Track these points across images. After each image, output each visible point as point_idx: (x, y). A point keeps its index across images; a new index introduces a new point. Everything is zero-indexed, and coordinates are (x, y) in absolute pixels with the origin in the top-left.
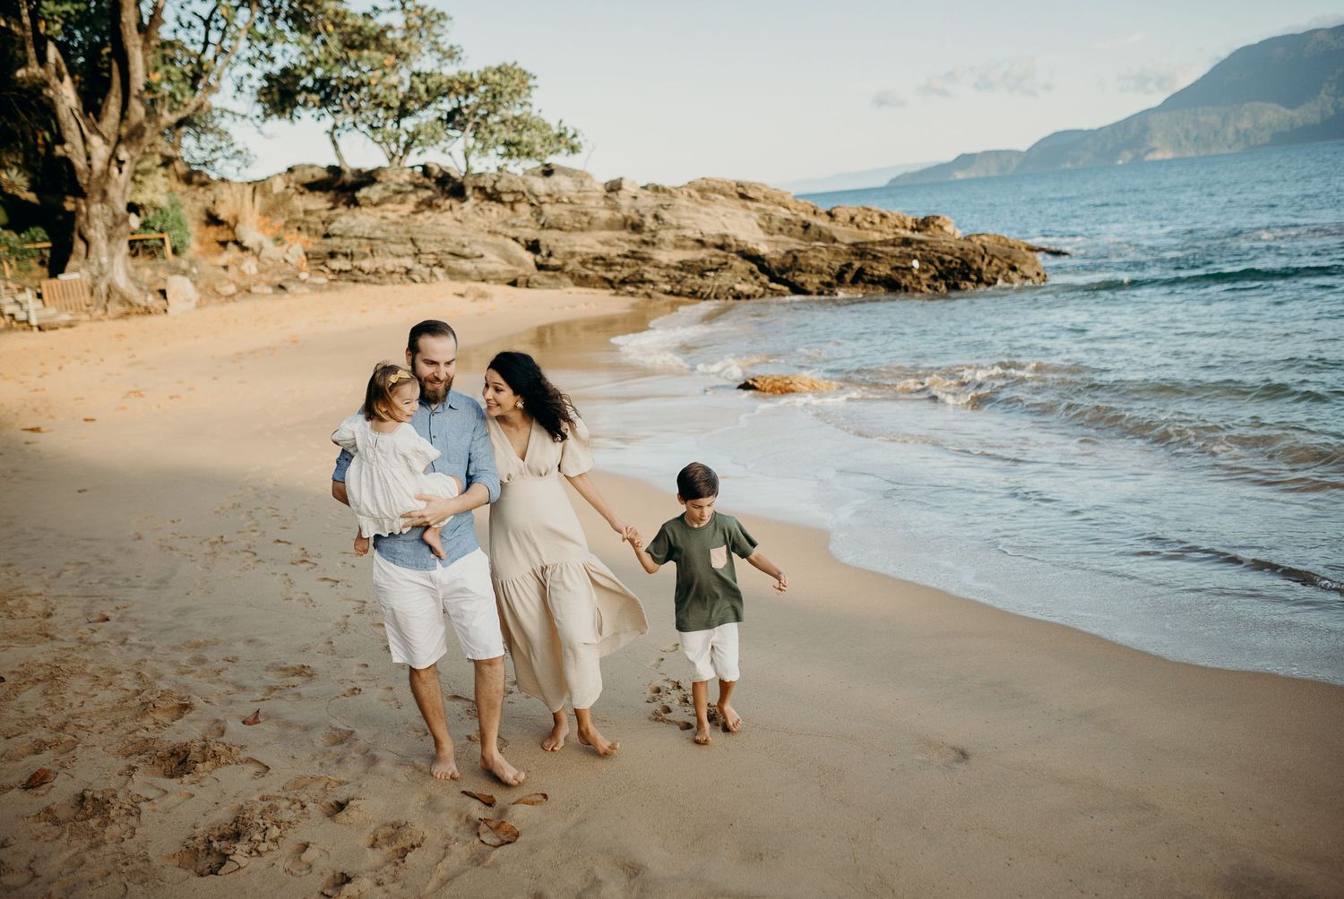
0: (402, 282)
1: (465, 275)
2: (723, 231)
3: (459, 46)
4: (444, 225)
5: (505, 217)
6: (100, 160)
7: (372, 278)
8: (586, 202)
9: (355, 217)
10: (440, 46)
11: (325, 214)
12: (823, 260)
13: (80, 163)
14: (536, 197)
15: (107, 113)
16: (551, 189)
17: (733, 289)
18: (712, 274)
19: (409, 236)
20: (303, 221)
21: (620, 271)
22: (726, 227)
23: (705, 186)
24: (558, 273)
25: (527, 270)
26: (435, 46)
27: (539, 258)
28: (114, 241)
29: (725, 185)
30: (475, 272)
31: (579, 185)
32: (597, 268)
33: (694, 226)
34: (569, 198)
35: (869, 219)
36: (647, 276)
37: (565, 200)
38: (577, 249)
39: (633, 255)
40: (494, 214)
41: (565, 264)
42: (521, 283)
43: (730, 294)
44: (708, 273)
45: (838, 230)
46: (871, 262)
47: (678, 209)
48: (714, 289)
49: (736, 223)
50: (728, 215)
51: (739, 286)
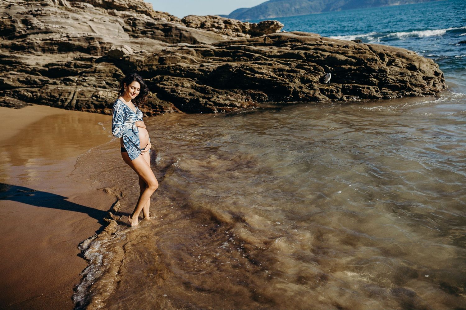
12: (192, 61)
18: (76, 78)
22: (93, 31)
33: (62, 30)
36: (6, 81)
43: (92, 103)
44: (71, 78)
45: (197, 33)
46: (249, 63)
47: (46, 15)
48: (76, 97)
49: (103, 27)
50: (95, 20)
51: (102, 93)
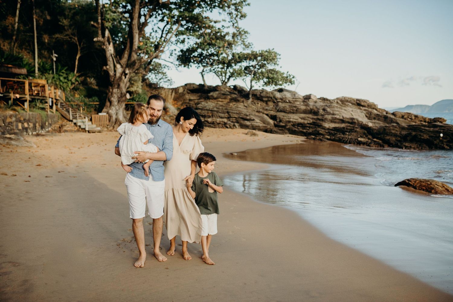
0: (223, 127)
1: (246, 127)
2: (351, 117)
3: (251, 43)
4: (240, 108)
5: (263, 107)
6: (119, 73)
7: (212, 125)
8: (295, 102)
9: (207, 103)
10: (245, 43)
11: (196, 101)
12: (397, 131)
13: (112, 73)
14: (276, 99)
15: (123, 57)
16: (282, 97)
17: (357, 140)
18: (348, 133)
19: (226, 111)
20: (189, 103)
21: (308, 130)
22: (352, 115)
23: (343, 99)
24: (283, 129)
25: (271, 127)
26: (243, 42)
27: (275, 122)
28: (120, 103)
29: (352, 100)
30: (251, 126)
31: (293, 96)
32: (299, 128)
33: (340, 114)
34: (289, 101)
35: (410, 117)
36: (320, 132)
37: (287, 101)
38: (291, 120)
39: (314, 124)
40: (259, 105)
41: (286, 125)
42: (269, 131)
43: (356, 142)
44: (346, 133)
45: (400, 120)
46: (420, 133)
47: (333, 107)
48: (349, 140)
49: (357, 114)
50: (354, 111)
51: (359, 139)
